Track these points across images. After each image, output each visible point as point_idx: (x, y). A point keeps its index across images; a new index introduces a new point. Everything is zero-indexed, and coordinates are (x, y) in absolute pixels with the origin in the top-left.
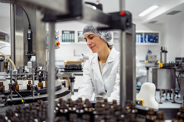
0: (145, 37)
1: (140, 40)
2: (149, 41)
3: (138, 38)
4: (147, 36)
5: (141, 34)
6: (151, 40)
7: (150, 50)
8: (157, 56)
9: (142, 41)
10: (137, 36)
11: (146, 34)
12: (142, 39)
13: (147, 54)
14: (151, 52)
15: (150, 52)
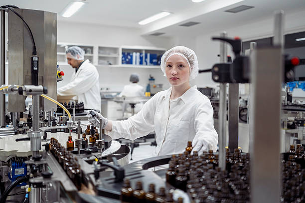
0: (146, 57)
1: (138, 60)
2: (151, 62)
3: (136, 57)
4: (149, 55)
5: (140, 51)
6: (155, 61)
7: (152, 76)
9: (141, 63)
10: (134, 54)
11: (147, 51)
12: (141, 58)
13: (148, 82)
14: (154, 80)
15: (152, 79)
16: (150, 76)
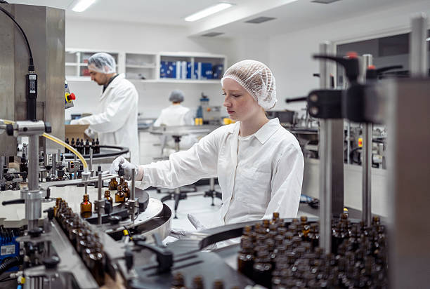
0: (196, 67)
1: (185, 72)
2: (204, 75)
3: (181, 67)
4: (200, 65)
5: (187, 59)
6: (209, 73)
7: (205, 95)
8: (220, 107)
9: (189, 76)
10: (179, 64)
11: (197, 59)
12: (189, 69)
13: (199, 103)
14: (208, 100)
15: (205, 99)
16: (202, 94)
